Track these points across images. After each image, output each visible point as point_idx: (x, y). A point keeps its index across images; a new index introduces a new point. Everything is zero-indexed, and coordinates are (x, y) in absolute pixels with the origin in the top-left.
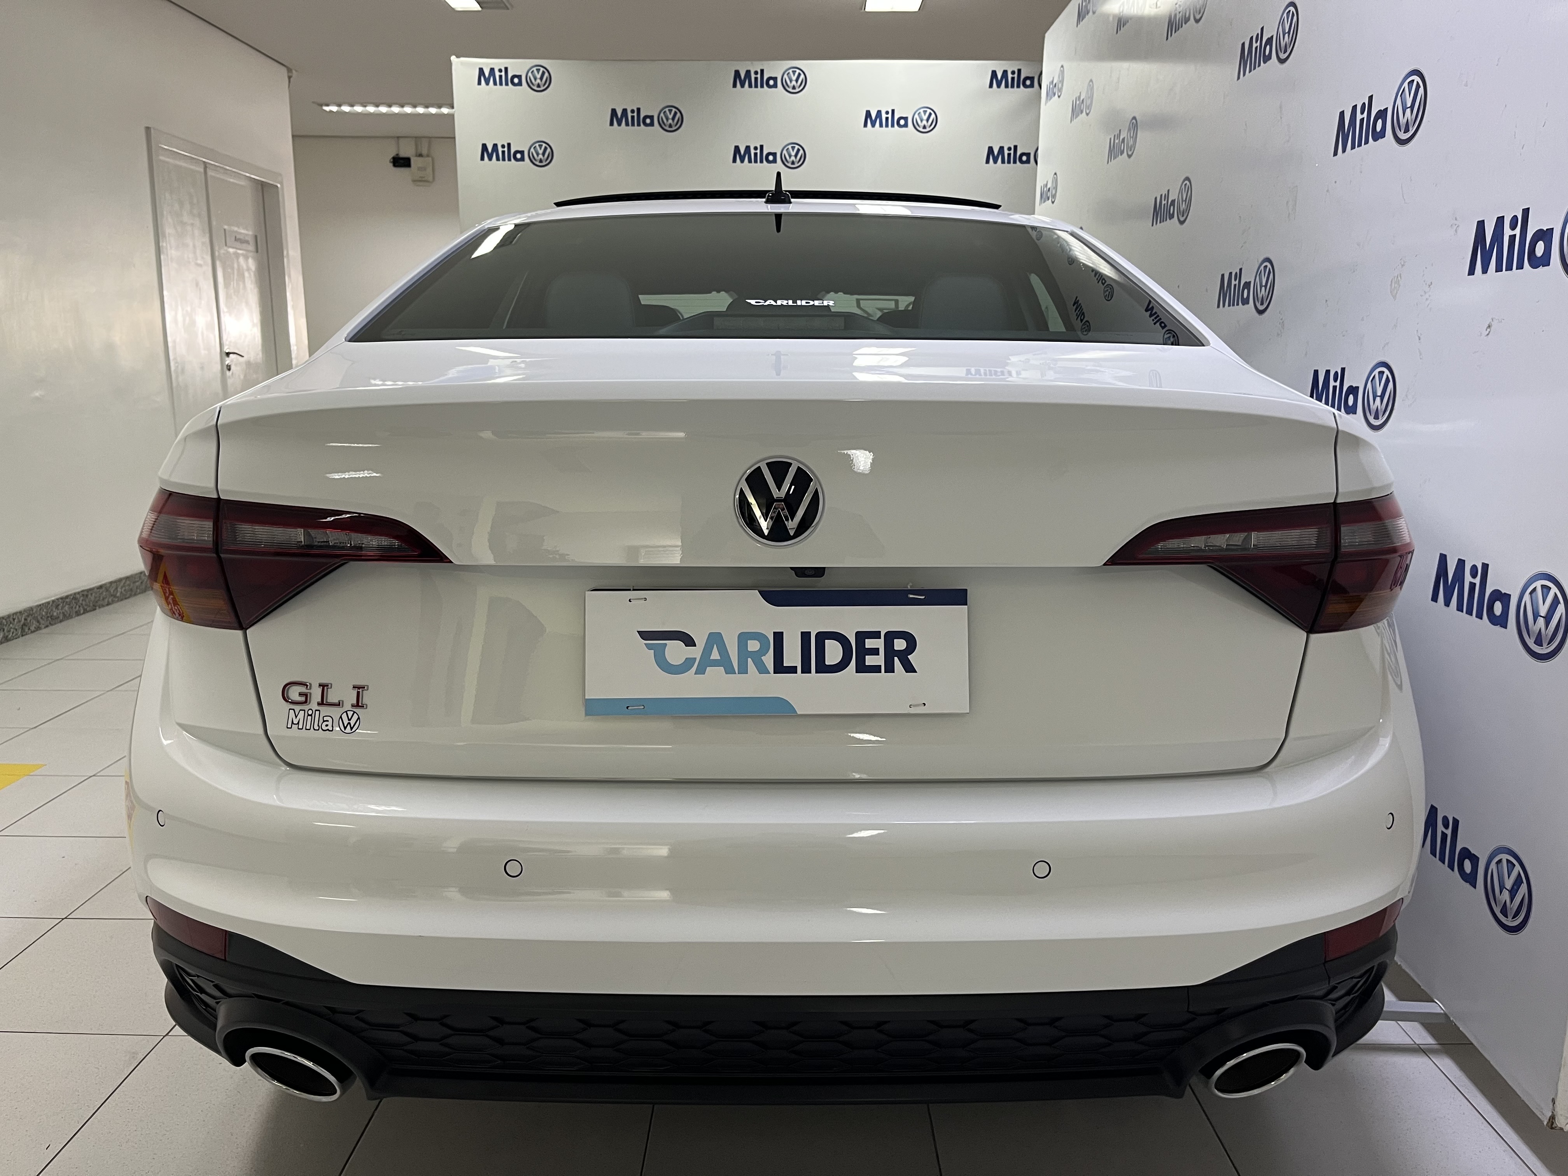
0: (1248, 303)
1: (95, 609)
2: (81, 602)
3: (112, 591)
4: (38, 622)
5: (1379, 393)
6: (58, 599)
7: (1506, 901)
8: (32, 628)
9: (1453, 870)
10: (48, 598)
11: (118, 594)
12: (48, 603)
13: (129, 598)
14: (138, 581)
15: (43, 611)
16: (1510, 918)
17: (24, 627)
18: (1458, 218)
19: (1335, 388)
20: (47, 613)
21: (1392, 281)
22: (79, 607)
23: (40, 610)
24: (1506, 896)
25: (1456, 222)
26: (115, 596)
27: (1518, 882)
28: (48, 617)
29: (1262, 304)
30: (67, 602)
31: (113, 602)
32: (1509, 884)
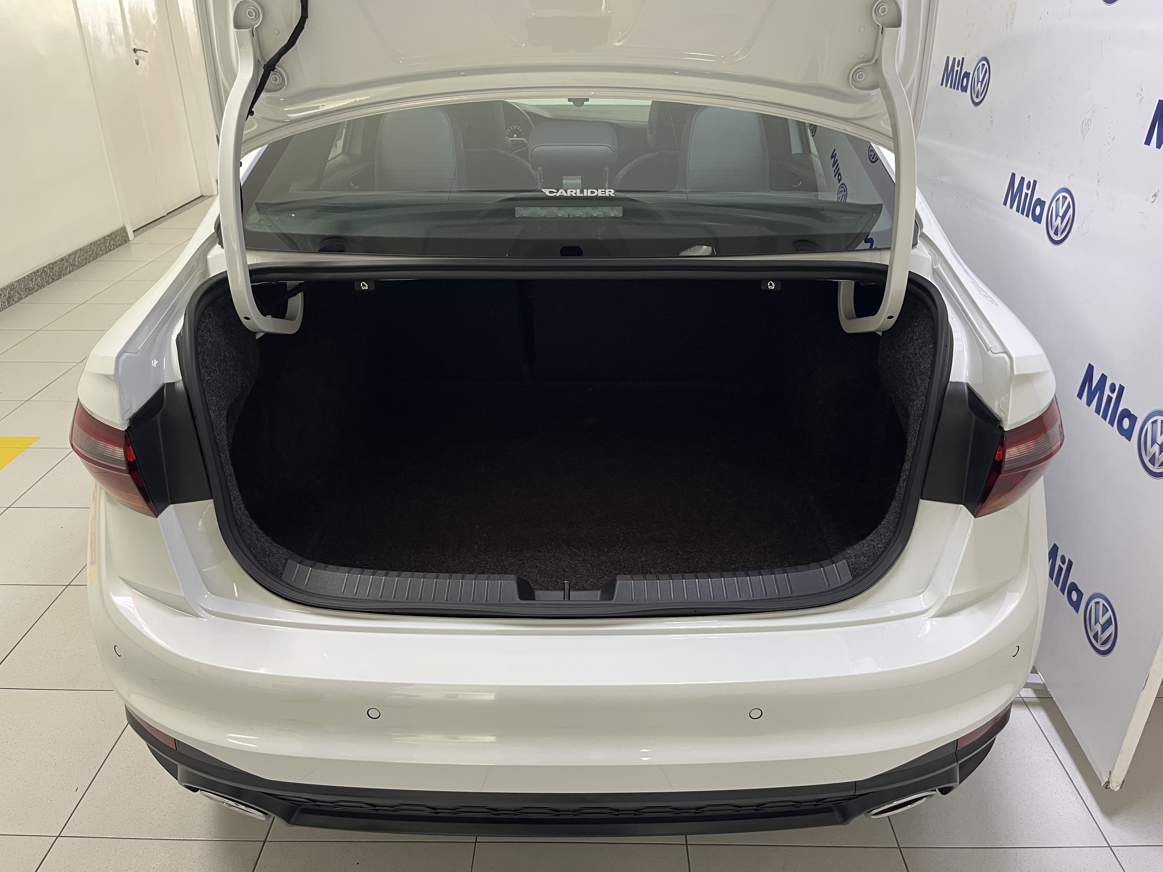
0: (966, 91)
1: (61, 278)
2: (49, 273)
3: (71, 262)
4: (19, 294)
5: (1061, 214)
6: (31, 274)
7: (1098, 631)
8: (16, 299)
9: (1063, 594)
10: (24, 274)
11: (76, 264)
12: (24, 278)
13: (85, 265)
14: (89, 251)
15: (22, 285)
16: (1099, 643)
17: (9, 299)
18: (1144, 89)
19: (1027, 194)
20: (25, 286)
21: (1083, 122)
22: (48, 277)
23: (19, 284)
24: (1098, 628)
25: (1141, 93)
26: (74, 265)
27: (1108, 623)
28: (26, 289)
29: (977, 97)
30: (39, 275)
31: (73, 270)
32: (1102, 620)
